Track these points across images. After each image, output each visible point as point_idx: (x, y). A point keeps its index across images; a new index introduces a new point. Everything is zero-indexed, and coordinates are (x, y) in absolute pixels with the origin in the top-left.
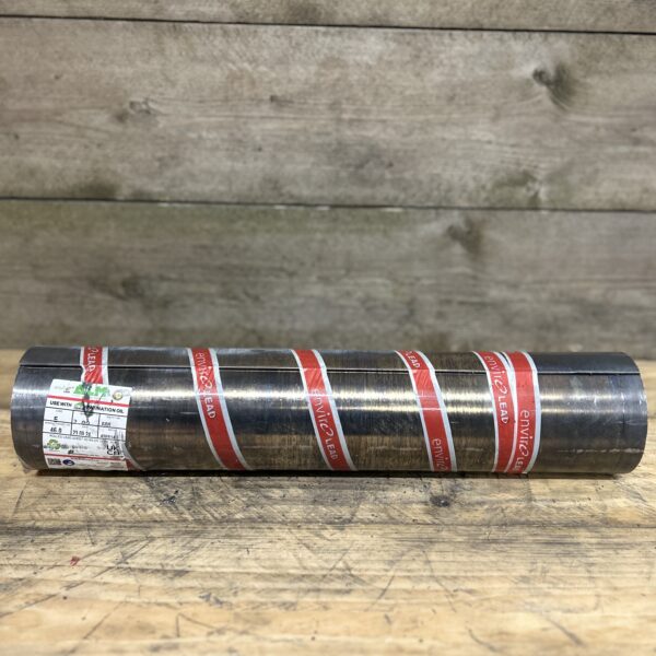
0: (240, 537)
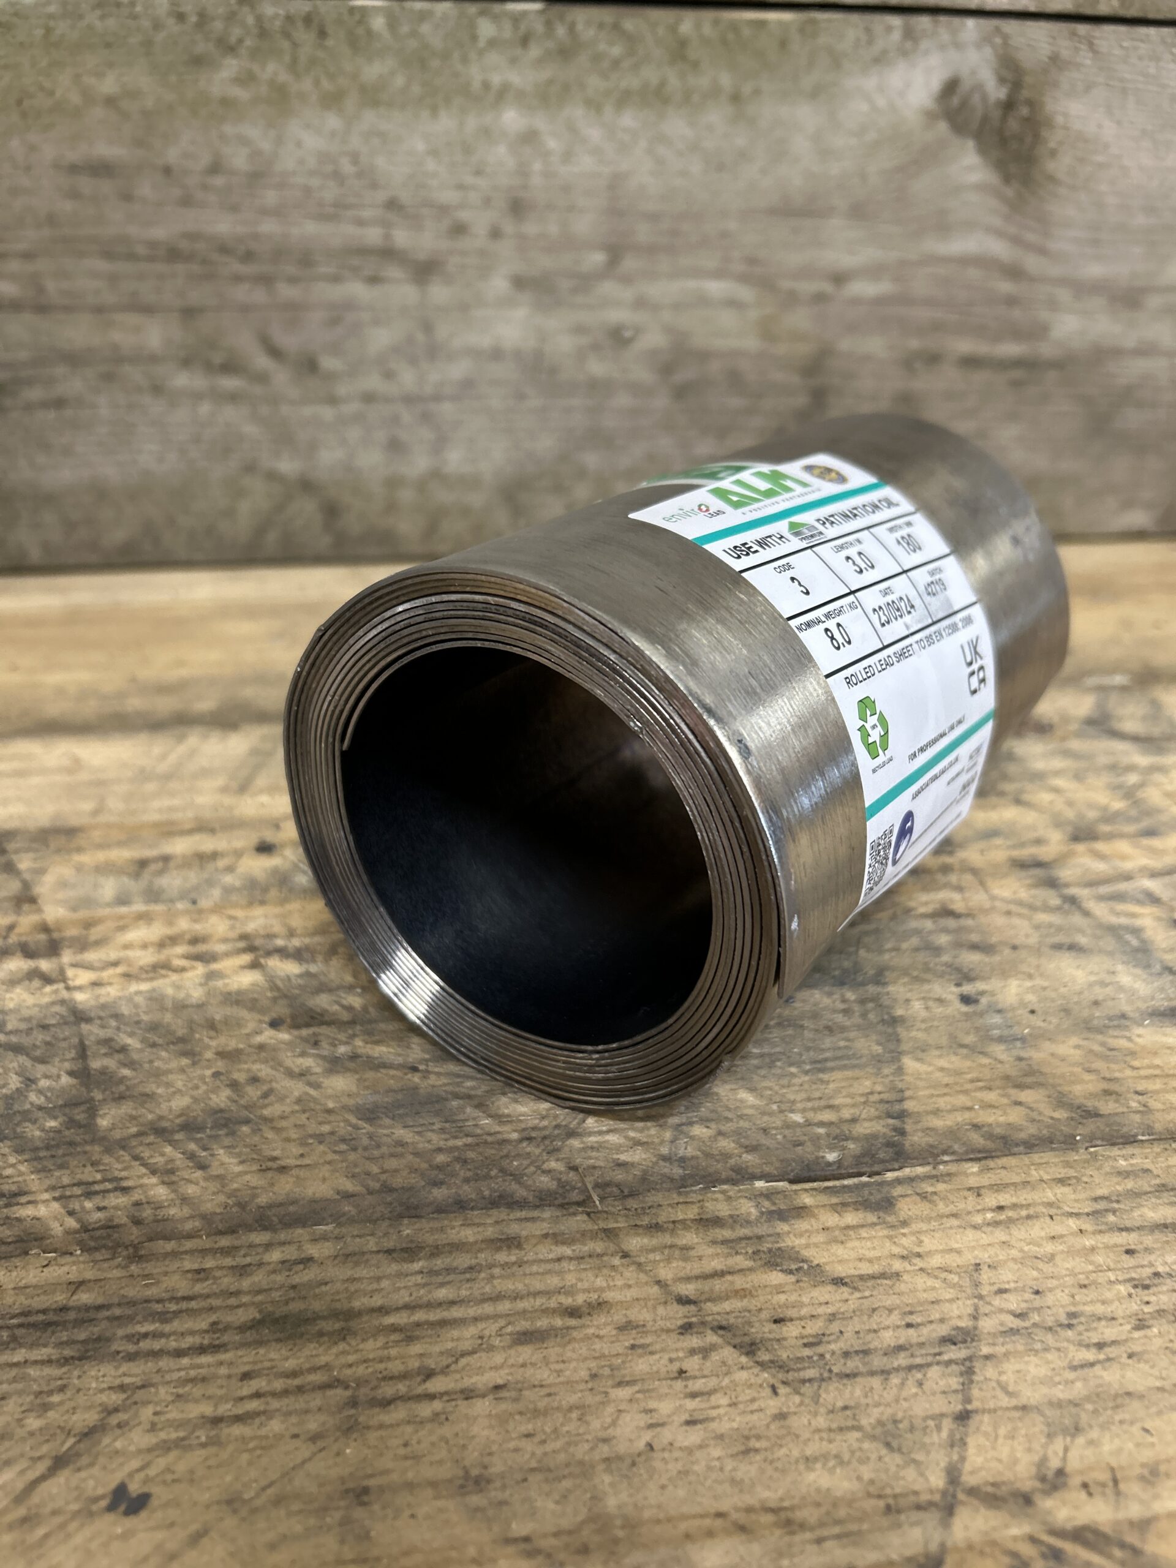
0: (345, 1323)
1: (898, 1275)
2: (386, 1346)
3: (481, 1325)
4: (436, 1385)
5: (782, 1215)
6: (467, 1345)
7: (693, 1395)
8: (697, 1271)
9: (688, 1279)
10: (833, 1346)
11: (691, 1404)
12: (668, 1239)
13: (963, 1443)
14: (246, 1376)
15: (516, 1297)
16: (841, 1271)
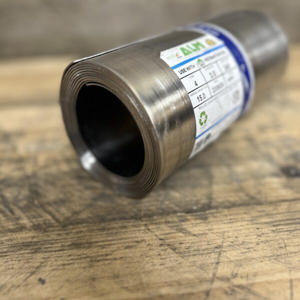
0: (90, 245)
1: (207, 234)
2: (98, 250)
3: (118, 245)
4: (108, 257)
5: (183, 221)
6: (115, 249)
7: (162, 259)
8: (164, 233)
9: (162, 235)
10: (192, 249)
11: (161, 261)
12: (158, 226)
13: (217, 268)
14: (69, 256)
15: (126, 239)
16: (195, 233)
